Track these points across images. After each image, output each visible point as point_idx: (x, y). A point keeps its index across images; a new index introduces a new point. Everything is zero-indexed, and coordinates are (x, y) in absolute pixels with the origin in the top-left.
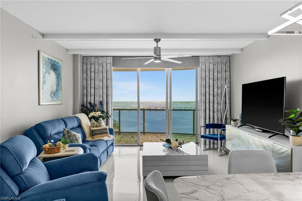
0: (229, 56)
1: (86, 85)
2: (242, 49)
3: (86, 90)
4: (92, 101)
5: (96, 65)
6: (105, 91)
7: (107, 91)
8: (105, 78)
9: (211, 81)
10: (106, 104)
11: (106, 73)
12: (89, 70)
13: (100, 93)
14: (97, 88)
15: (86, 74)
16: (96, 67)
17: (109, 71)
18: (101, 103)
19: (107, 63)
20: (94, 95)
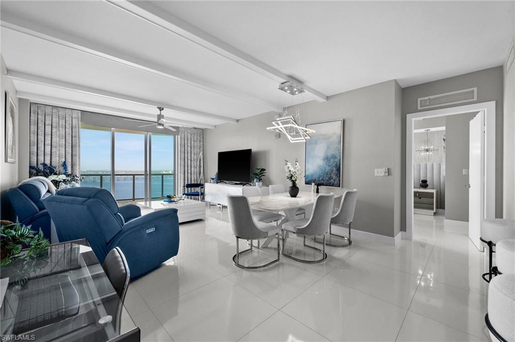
0: (202, 129)
1: (36, 140)
2: (215, 126)
3: (36, 147)
4: (48, 162)
5: (53, 117)
6: (69, 150)
7: (72, 151)
8: (69, 134)
9: (189, 148)
10: (70, 166)
11: (71, 128)
12: (42, 121)
13: (60, 152)
14: (56, 147)
15: (36, 126)
16: (54, 120)
17: (76, 127)
18: (64, 165)
19: (72, 117)
20: (50, 153)
